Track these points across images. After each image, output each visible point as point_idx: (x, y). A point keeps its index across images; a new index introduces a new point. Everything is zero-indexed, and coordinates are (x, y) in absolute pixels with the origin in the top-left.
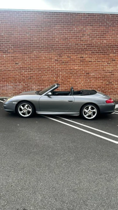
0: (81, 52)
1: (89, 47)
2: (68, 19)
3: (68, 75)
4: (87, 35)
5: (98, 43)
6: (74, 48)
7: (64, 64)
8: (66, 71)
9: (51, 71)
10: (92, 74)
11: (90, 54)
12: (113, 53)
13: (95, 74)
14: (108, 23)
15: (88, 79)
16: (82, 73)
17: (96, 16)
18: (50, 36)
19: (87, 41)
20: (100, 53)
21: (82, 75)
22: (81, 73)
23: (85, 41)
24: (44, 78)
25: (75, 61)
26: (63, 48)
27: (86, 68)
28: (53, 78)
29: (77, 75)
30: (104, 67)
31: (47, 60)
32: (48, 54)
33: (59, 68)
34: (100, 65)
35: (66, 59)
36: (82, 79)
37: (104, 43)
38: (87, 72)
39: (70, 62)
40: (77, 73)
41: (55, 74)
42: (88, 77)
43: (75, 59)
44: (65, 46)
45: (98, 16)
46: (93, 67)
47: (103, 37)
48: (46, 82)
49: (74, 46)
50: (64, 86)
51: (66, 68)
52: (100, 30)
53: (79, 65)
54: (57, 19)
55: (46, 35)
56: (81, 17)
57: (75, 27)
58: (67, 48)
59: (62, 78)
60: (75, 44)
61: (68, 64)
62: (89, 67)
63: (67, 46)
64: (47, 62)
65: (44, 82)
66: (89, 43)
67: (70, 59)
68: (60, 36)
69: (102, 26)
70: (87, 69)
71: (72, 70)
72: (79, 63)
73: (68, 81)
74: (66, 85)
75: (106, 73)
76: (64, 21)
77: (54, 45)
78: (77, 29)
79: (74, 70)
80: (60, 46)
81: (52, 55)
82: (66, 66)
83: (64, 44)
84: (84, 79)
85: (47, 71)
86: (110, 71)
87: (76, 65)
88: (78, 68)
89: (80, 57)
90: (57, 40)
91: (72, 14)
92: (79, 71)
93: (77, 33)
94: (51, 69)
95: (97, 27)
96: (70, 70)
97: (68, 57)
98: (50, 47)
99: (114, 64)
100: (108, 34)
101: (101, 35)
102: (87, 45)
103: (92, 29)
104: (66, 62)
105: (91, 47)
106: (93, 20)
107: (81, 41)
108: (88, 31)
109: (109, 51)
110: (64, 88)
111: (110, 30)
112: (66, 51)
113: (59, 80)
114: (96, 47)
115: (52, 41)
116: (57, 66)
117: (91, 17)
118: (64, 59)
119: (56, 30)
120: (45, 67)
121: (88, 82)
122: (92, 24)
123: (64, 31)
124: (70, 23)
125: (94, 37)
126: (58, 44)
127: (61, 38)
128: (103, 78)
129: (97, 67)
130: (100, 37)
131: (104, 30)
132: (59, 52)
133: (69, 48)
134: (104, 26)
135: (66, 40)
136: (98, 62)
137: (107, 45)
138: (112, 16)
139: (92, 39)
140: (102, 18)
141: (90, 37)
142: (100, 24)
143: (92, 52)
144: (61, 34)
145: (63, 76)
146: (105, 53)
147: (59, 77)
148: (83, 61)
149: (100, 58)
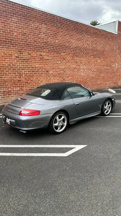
0: (40, 50)
1: (46, 45)
2: (25, 12)
3: (31, 73)
4: (43, 33)
5: (52, 42)
6: (33, 45)
7: (26, 62)
8: (28, 70)
9: (13, 69)
11: (47, 52)
12: (64, 52)
13: (53, 72)
14: (58, 24)
15: (49, 77)
16: (43, 72)
17: (48, 15)
18: (7, 28)
19: (44, 39)
20: (55, 51)
21: (43, 73)
22: (41, 71)
23: (42, 39)
24: (5, 78)
25: (35, 58)
26: (22, 43)
29: (39, 73)
30: (58, 65)
31: (7, 56)
32: (7, 50)
33: (21, 66)
34: (55, 63)
35: (27, 56)
37: (57, 43)
38: (46, 70)
39: (31, 60)
40: (38, 72)
41: (18, 73)
42: (48, 75)
43: (35, 56)
44: (24, 42)
45: (50, 16)
46: (51, 65)
47: (55, 37)
48: (8, 83)
49: (32, 43)
50: (28, 86)
51: (28, 66)
52: (52, 29)
53: (39, 62)
54: (13, 9)
55: (2, 27)
56: (37, 14)
57: (32, 23)
58: (26, 44)
59: (25, 77)
60: (34, 41)
61: (30, 62)
62: (48, 65)
63: (26, 42)
64: (7, 59)
65: (6, 83)
66: (45, 41)
67: (31, 56)
68: (19, 30)
69: (53, 26)
70: (46, 67)
71: (34, 68)
72: (38, 60)
73: (32, 80)
74: (30, 84)
75: (60, 70)
76: (20, 13)
77: (13, 40)
78: (34, 25)
79: (35, 68)
80: (20, 41)
81: (12, 51)
82: (27, 64)
83: (24, 39)
84: (45, 77)
85: (8, 69)
86: (62, 69)
87: (37, 62)
88: (39, 66)
89: (40, 55)
90: (15, 34)
91: (27, 8)
92: (40, 69)
93: (34, 29)
94: (13, 67)
95: (50, 27)
96: (32, 68)
97: (28, 54)
98: (8, 41)
99: (65, 62)
100: (59, 34)
101: (54, 35)
102: (44, 43)
103: (47, 28)
104: (27, 60)
105: (47, 45)
106: (46, 18)
107: (38, 38)
108: (43, 29)
109: (61, 50)
110: (29, 88)
111: (60, 31)
112: (26, 48)
113: (23, 79)
114: (51, 45)
115: (10, 35)
116: (18, 64)
117: (44, 16)
118: (25, 56)
119: (14, 23)
120: (6, 65)
121: (48, 80)
122: (46, 22)
123: (22, 26)
124: (27, 17)
125: (49, 36)
126: (17, 39)
127: (19, 32)
128: (59, 75)
129: (54, 65)
130: (54, 37)
131: (55, 30)
132: (19, 48)
133: (29, 44)
134: (55, 26)
135: (24, 35)
136: (54, 60)
137: (58, 45)
138: (60, 19)
139: (47, 38)
140: (53, 19)
141: (45, 35)
142: (52, 24)
143: (48, 51)
144: (19, 28)
145: (26, 75)
146: (58, 52)
147: (22, 76)
148: (42, 59)
149: (55, 57)
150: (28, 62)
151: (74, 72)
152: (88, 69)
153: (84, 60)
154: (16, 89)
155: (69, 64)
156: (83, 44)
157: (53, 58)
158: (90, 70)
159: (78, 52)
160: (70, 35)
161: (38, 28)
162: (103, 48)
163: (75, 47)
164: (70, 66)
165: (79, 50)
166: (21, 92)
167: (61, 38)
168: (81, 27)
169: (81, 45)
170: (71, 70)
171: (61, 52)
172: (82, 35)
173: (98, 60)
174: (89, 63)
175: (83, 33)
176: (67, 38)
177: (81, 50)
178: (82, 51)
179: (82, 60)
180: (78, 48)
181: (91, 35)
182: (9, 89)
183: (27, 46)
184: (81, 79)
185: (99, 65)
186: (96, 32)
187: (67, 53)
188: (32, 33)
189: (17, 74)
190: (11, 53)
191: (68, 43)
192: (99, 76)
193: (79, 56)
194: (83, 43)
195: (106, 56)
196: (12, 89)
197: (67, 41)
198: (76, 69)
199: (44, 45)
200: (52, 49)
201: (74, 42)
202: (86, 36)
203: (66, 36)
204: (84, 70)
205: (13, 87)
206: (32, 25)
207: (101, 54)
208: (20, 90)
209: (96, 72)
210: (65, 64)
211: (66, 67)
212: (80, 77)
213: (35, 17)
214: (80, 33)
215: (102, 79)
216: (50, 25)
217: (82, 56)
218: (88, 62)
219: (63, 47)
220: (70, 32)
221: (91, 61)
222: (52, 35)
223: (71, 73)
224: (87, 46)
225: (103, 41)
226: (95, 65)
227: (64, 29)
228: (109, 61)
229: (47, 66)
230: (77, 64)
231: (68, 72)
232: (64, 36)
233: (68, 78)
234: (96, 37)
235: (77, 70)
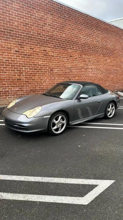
0: (44, 44)
1: (51, 39)
3: (33, 71)
4: (49, 25)
5: (58, 36)
6: (36, 38)
7: (27, 57)
8: (30, 67)
9: (12, 66)
10: (56, 71)
11: (52, 48)
12: (71, 49)
13: (58, 70)
14: (65, 16)
15: (53, 76)
16: (47, 70)
17: (55, 4)
18: (6, 16)
19: (49, 32)
20: (61, 47)
21: (47, 72)
22: (45, 70)
23: (47, 31)
24: (2, 76)
25: (38, 54)
26: (24, 36)
27: (49, 64)
28: (15, 75)
29: (42, 72)
30: (64, 63)
31: (5, 50)
32: (5, 43)
33: (21, 63)
34: (61, 61)
35: (29, 51)
36: (47, 76)
37: (64, 37)
38: (50, 68)
39: (33, 56)
40: (41, 70)
42: (52, 74)
43: (38, 52)
44: (26, 34)
45: (57, 5)
46: (56, 63)
47: (62, 31)
48: (5, 82)
49: (36, 36)
50: (29, 86)
51: (30, 62)
52: (59, 21)
53: (42, 59)
57: (37, 12)
59: (26, 75)
60: (38, 34)
61: (32, 58)
62: (52, 62)
63: (29, 34)
64: (5, 53)
65: (3, 82)
66: (51, 34)
67: (33, 51)
68: (20, 19)
71: (36, 65)
72: (42, 57)
73: (33, 80)
74: (31, 84)
75: (66, 69)
77: (13, 31)
78: (38, 14)
79: (38, 65)
80: (21, 33)
81: (11, 43)
82: (29, 60)
83: (26, 31)
84: (48, 76)
85: (6, 65)
86: (68, 67)
87: (40, 59)
88: (42, 63)
89: (44, 50)
90: (16, 23)
92: (43, 67)
93: (38, 19)
94: (12, 63)
95: (57, 18)
96: (34, 65)
97: (30, 49)
98: (7, 32)
99: (71, 60)
100: (66, 28)
101: (60, 28)
102: (49, 36)
103: (53, 19)
104: (28, 55)
105: (53, 39)
106: (53, 8)
107: (43, 30)
108: (49, 20)
109: (68, 46)
110: (30, 88)
111: (67, 24)
112: (29, 41)
113: (23, 78)
114: (57, 40)
115: (10, 25)
116: (18, 60)
117: (51, 5)
118: (26, 50)
119: (14, 10)
120: (3, 60)
121: (52, 80)
122: (52, 13)
123: (24, 14)
124: (30, 5)
125: (55, 29)
126: (18, 29)
127: (20, 22)
128: (64, 74)
129: (59, 63)
130: (60, 30)
131: (62, 22)
132: (20, 41)
133: (31, 37)
134: (62, 18)
135: (26, 26)
136: (59, 57)
137: (65, 40)
138: (68, 9)
139: (53, 31)
140: (60, 9)
141: (51, 28)
142: (59, 16)
143: (53, 46)
144: (20, 17)
145: (27, 73)
146: (64, 48)
147: (22, 74)
148: (46, 55)
149: (61, 53)
150: (30, 58)
151: (82, 71)
152: (97, 69)
153: (92, 59)
154: (15, 90)
155: (76, 63)
156: (93, 41)
157: (59, 55)
158: (98, 70)
159: (87, 50)
160: (78, 29)
161: (43, 18)
162: (114, 46)
163: (83, 44)
164: (77, 64)
165: (88, 46)
166: (21, 93)
167: (69, 33)
168: (91, 20)
169: (90, 42)
170: (78, 70)
171: (67, 48)
172: (92, 30)
173: (107, 59)
174: (98, 63)
175: (93, 29)
176: (75, 32)
177: (90, 47)
178: (91, 49)
179: (90, 59)
180: (87, 45)
181: (102, 31)
182: (6, 89)
183: (29, 39)
184: (89, 79)
185: (109, 65)
186: (107, 28)
187: (75, 50)
188: (36, 24)
189: (16, 71)
190: (10, 46)
191: (76, 38)
192: (108, 78)
193: (87, 53)
194: (93, 39)
195: (117, 55)
196: (9, 89)
197: (75, 36)
198: (84, 68)
199: (49, 38)
200: (57, 44)
201: (82, 38)
202: (96, 31)
203: (74, 30)
204: (92, 70)
205: (11, 86)
206: (36, 15)
207: (111, 53)
208: (19, 90)
209: (105, 72)
210: (72, 62)
211: (73, 66)
212: (88, 78)
213: (40, 6)
214: (90, 27)
215: (111, 80)
216: (57, 16)
217: (91, 54)
218: (97, 61)
219: (70, 43)
220: (78, 25)
221: (100, 60)
222: (58, 28)
223: (78, 73)
224: (96, 43)
225: (114, 38)
226: (104, 65)
227: (73, 21)
228: (119, 61)
229: (52, 64)
230: (85, 63)
231: (75, 71)
232: (73, 30)
233: (75, 78)
234: (107, 33)
235: (85, 70)
